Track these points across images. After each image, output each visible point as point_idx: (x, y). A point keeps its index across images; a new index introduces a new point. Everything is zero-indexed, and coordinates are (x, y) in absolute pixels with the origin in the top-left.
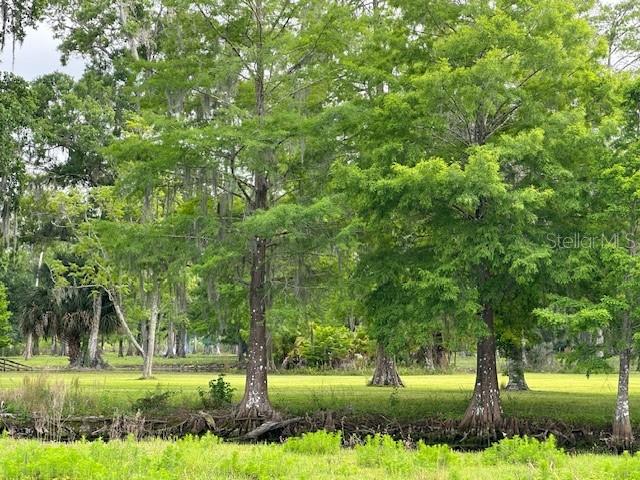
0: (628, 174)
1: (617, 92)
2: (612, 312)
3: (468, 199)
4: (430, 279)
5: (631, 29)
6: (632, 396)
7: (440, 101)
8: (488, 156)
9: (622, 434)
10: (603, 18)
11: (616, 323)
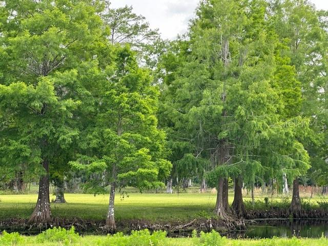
0: (118, 95)
1: (114, 53)
2: (107, 164)
3: (37, 104)
4: (15, 145)
5: (124, 22)
6: (117, 205)
7: (24, 53)
8: (48, 82)
9: (110, 224)
10: (110, 16)
11: (109, 169)
